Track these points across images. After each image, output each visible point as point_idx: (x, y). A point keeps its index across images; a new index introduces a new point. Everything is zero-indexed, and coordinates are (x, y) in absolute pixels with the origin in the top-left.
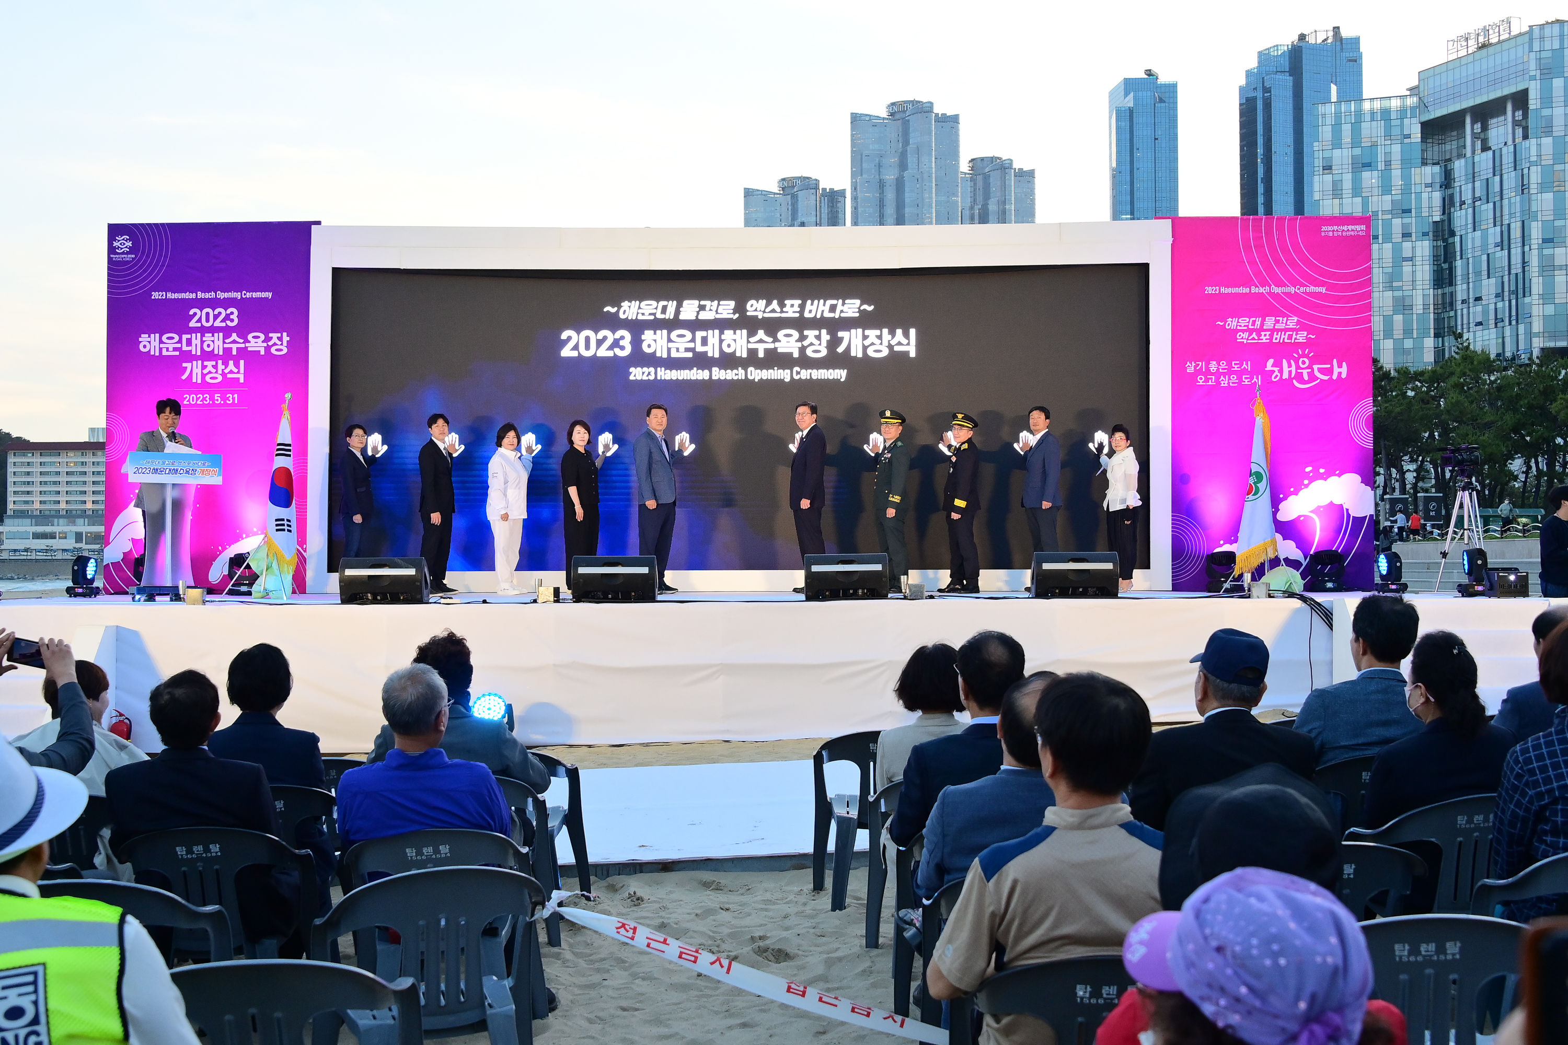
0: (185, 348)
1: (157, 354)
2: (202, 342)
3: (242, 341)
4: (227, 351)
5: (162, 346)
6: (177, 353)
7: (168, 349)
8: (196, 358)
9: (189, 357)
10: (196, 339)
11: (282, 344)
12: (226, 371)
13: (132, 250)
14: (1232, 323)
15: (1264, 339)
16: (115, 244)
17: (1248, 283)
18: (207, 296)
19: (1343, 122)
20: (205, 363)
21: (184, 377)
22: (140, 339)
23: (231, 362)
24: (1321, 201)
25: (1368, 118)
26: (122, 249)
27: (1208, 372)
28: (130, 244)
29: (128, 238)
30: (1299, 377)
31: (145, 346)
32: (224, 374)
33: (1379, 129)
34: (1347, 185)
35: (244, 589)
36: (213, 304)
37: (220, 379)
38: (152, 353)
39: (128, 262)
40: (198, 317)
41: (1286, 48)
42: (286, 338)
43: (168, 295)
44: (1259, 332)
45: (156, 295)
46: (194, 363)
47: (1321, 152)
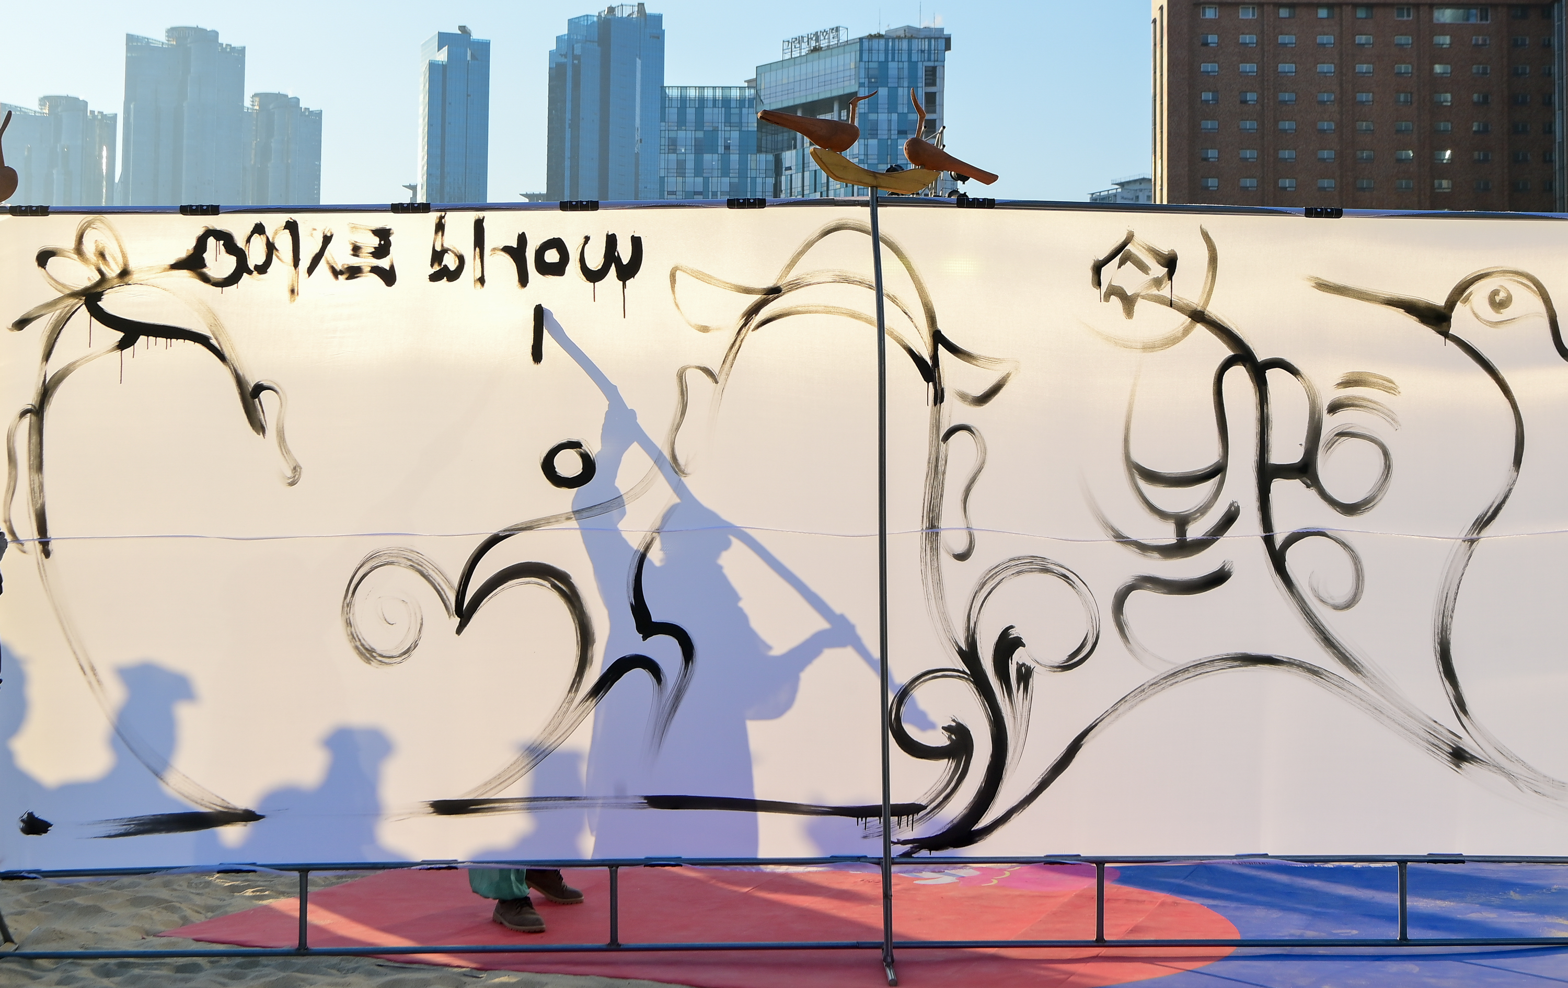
19: (688, 106)
25: (710, 104)
33: (720, 115)
41: (595, 19)
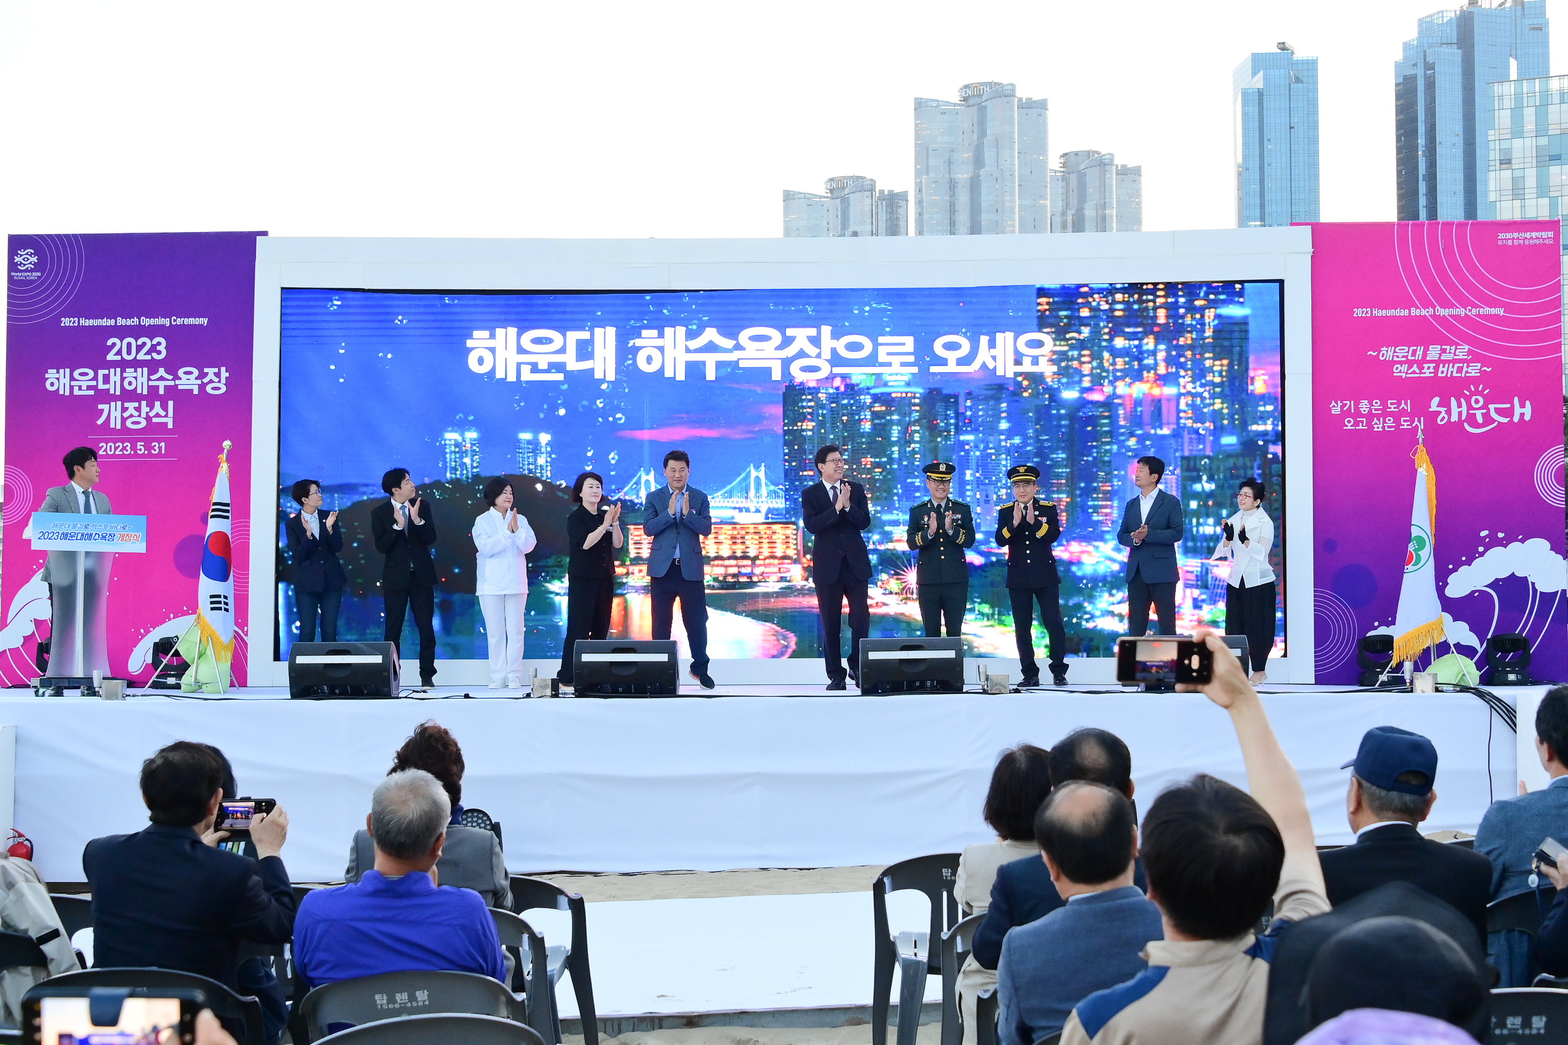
0: (101, 386)
1: (67, 393)
2: (123, 379)
3: (171, 377)
4: (153, 390)
5: (73, 383)
6: (92, 393)
7: (80, 388)
8: (114, 398)
9: (106, 397)
10: (115, 377)
11: (219, 382)
12: (152, 414)
13: (37, 267)
14: (1387, 353)
15: (1428, 372)
16: (17, 259)
17: (1409, 304)
18: (129, 322)
19: (1525, 105)
20: (126, 405)
21: (100, 422)
22: (47, 375)
23: (157, 404)
24: (1498, 203)
25: (1556, 99)
26: (25, 265)
27: (1358, 414)
28: (35, 259)
29: (33, 251)
30: (1471, 420)
31: (52, 384)
32: (148, 418)
34: (1531, 182)
35: (171, 681)
36: (137, 332)
37: (144, 423)
38: (61, 392)
39: (32, 282)
40: (118, 348)
41: (1453, 15)
42: (224, 374)
43: (81, 322)
44: (1420, 364)
45: (66, 322)
46: (113, 404)
47: (1497, 142)
